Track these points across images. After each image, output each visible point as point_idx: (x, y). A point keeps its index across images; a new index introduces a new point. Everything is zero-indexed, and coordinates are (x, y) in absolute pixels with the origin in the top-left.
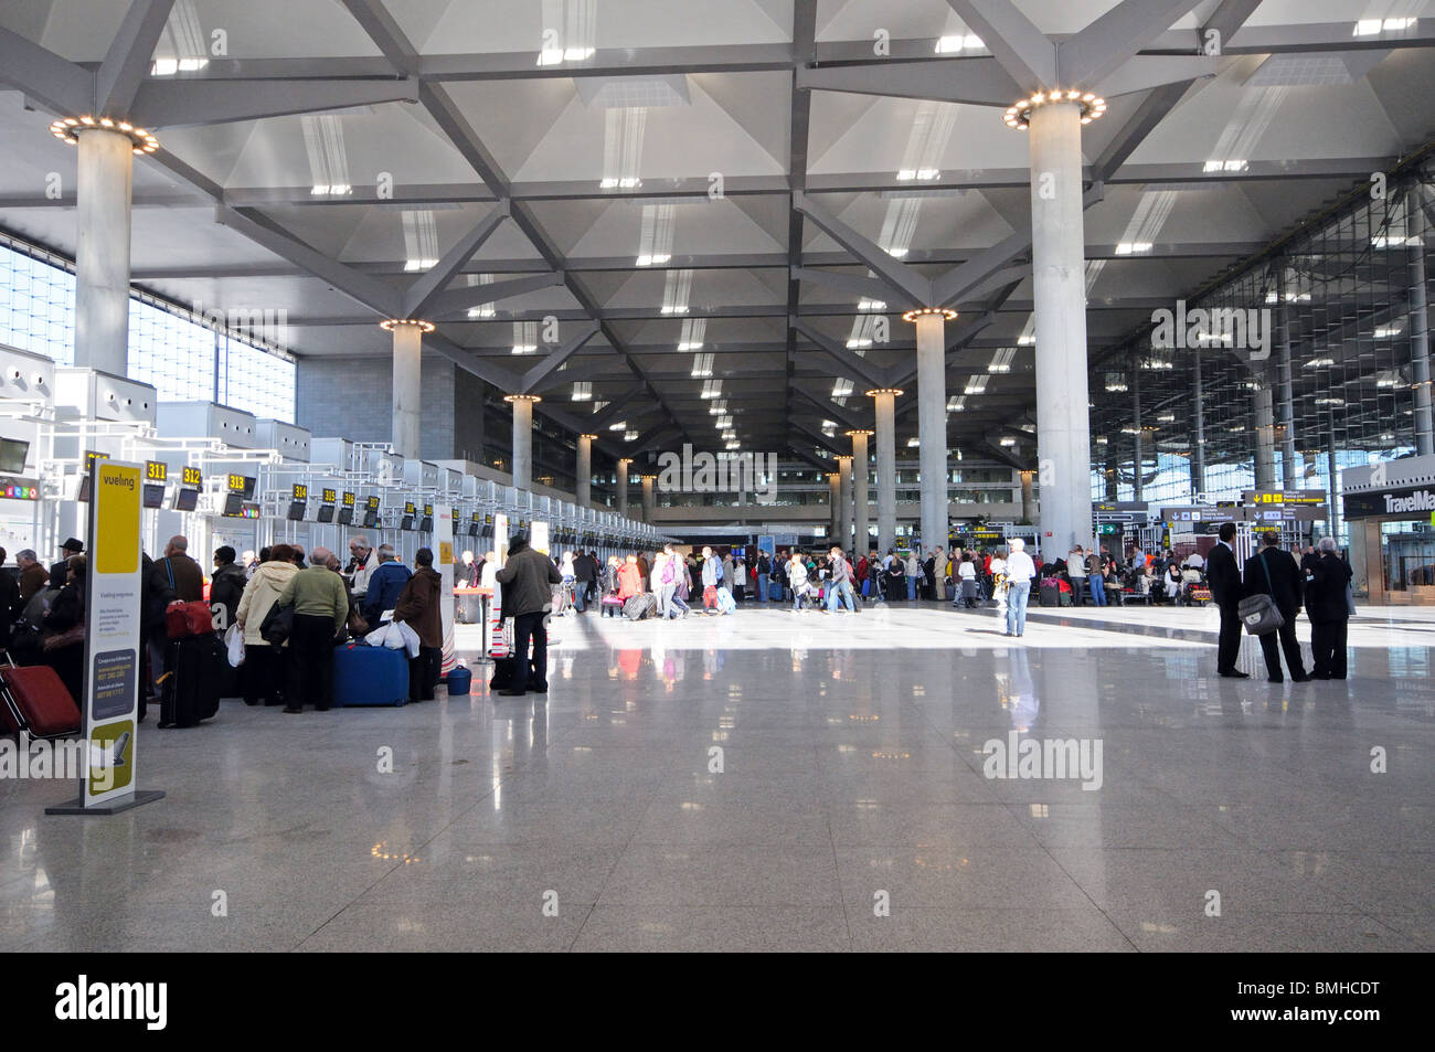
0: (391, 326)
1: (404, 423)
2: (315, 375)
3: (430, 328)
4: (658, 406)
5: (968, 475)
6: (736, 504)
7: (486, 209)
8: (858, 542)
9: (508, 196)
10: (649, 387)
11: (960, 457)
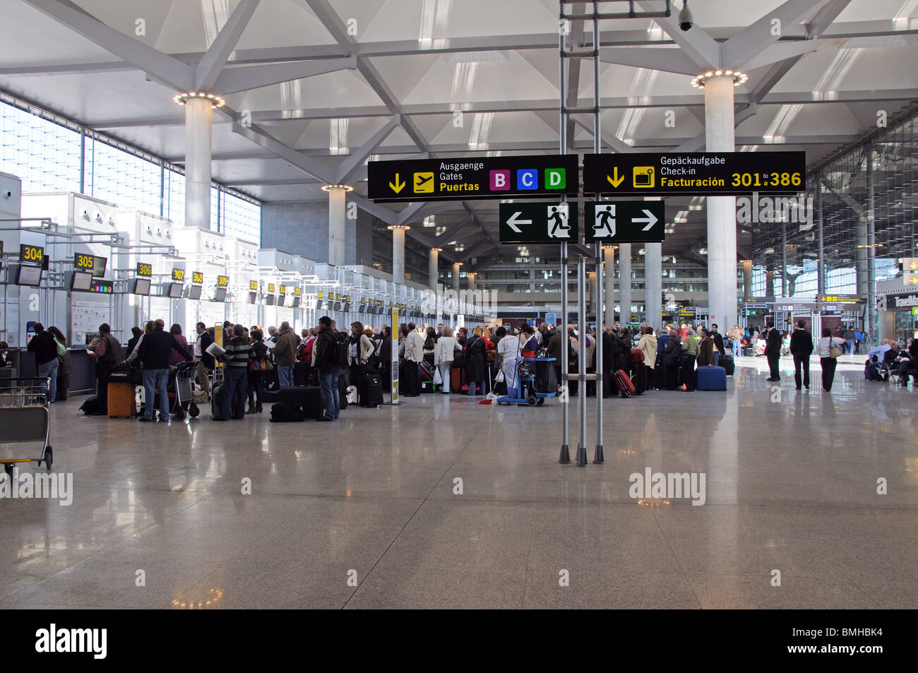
0: (328, 188)
1: (336, 247)
2: (272, 213)
3: (351, 189)
4: (480, 229)
5: (680, 273)
6: (529, 291)
7: (385, 121)
8: (608, 316)
9: (399, 112)
10: (475, 218)
11: (674, 261)
